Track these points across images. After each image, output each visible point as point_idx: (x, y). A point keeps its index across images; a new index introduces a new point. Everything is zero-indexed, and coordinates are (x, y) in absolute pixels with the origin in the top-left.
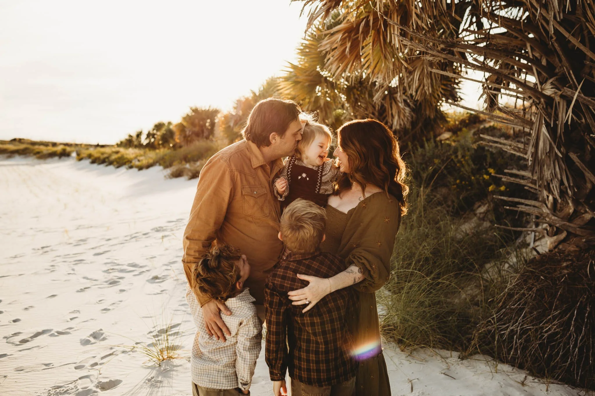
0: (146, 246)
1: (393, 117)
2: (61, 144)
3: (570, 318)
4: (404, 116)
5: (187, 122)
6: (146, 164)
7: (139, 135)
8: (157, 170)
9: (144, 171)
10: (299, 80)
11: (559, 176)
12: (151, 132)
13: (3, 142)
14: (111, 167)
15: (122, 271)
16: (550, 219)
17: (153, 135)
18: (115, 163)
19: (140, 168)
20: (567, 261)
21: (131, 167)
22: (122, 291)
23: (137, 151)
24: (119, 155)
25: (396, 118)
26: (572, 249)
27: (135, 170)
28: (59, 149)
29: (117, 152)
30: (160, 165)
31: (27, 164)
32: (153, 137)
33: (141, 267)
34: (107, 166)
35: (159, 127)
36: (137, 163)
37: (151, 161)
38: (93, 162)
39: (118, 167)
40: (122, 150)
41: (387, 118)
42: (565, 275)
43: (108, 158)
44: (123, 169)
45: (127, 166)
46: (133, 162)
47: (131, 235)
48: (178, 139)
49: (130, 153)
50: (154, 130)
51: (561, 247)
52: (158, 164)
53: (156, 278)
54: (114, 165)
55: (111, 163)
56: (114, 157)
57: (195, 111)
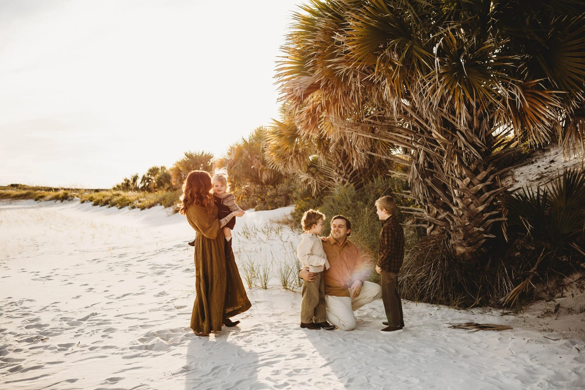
0: (174, 255)
1: (353, 159)
2: (62, 189)
3: (431, 268)
4: (361, 159)
5: (183, 166)
6: (149, 204)
7: (135, 179)
8: (158, 208)
9: (146, 210)
10: (283, 134)
11: (421, 191)
12: (146, 176)
13: (4, 188)
14: (114, 208)
15: (163, 268)
16: (427, 217)
17: (148, 179)
18: (118, 204)
19: (143, 208)
20: (433, 239)
21: (133, 208)
22: (167, 277)
23: (136, 193)
24: (120, 197)
25: (355, 160)
26: (436, 233)
27: (138, 210)
28: (61, 193)
29: (118, 195)
30: (161, 205)
31: (33, 207)
32: (148, 181)
33: (175, 265)
34: (109, 207)
35: (153, 171)
36: (139, 204)
37: (152, 202)
38: (96, 204)
39: (120, 208)
40: (121, 192)
41: (350, 161)
42: (431, 247)
43: (110, 200)
44: (126, 209)
45: (129, 207)
46: (135, 202)
47: (159, 250)
48: (174, 182)
49: (130, 195)
50: (148, 174)
51: (432, 233)
52: (158, 204)
53: (188, 270)
54: (117, 207)
55: (113, 205)
56: (115, 199)
57: (190, 156)
